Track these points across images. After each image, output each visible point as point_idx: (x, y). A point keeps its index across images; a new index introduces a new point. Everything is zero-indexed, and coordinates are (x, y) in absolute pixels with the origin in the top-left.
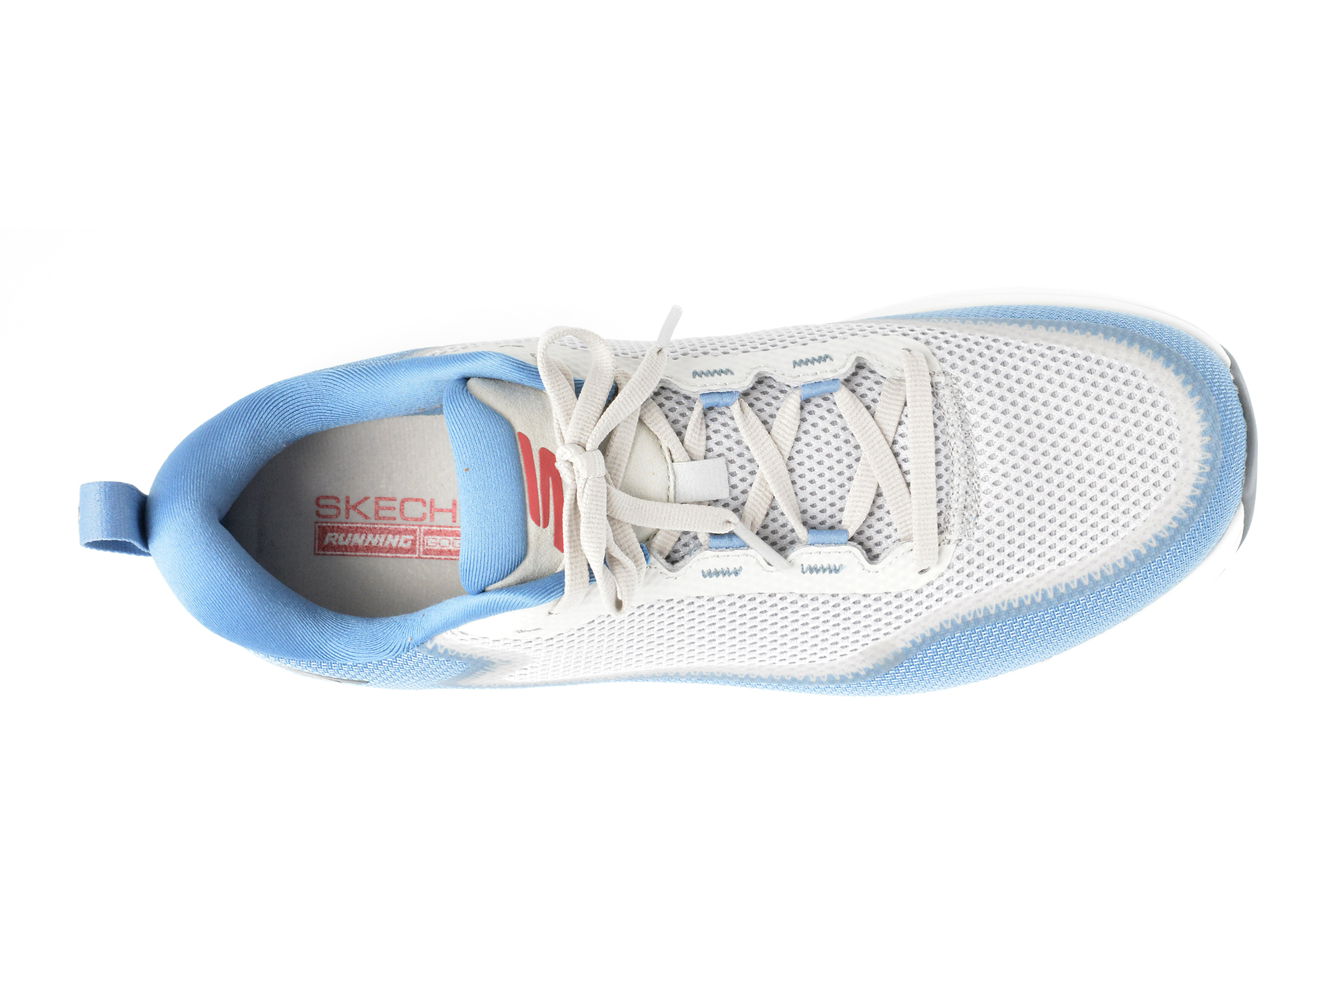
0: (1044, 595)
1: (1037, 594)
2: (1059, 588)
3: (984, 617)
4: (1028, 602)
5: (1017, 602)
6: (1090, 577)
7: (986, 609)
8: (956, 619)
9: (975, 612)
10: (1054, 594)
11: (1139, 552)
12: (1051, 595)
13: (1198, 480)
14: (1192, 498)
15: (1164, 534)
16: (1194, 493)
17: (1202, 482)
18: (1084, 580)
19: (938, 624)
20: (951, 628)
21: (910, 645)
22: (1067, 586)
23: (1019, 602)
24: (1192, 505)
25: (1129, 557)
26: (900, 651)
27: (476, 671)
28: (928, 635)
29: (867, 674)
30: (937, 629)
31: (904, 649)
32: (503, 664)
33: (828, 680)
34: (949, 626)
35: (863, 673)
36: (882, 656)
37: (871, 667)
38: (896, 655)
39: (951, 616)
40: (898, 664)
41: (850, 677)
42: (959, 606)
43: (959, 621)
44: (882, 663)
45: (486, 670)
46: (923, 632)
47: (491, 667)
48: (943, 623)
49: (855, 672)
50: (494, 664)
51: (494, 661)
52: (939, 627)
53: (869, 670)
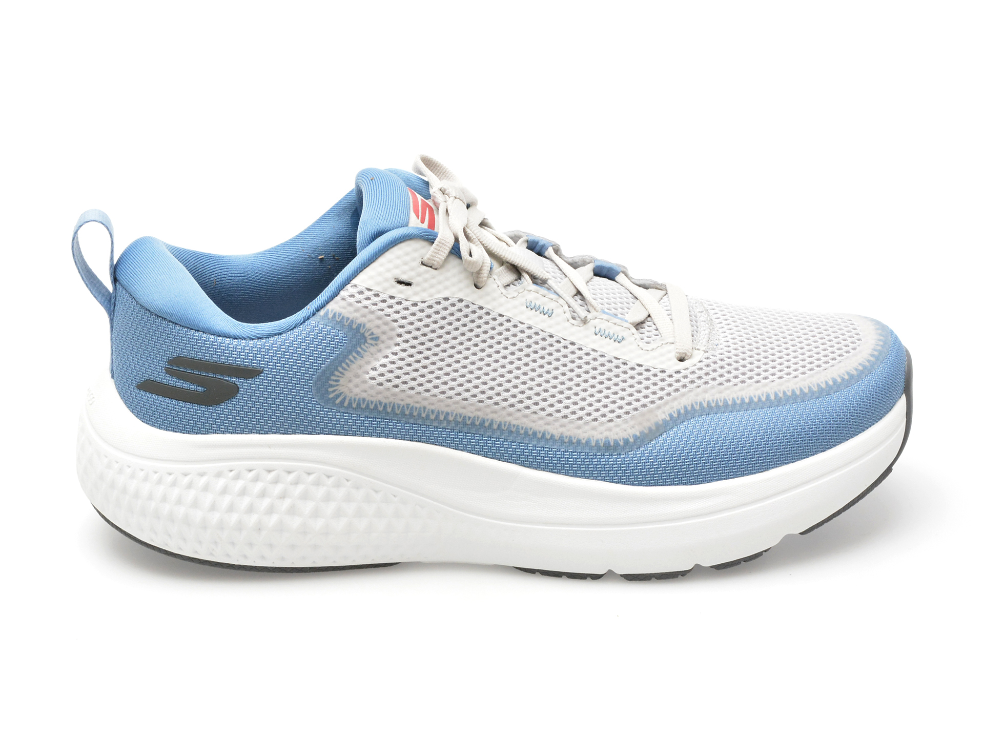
0: (768, 396)
1: (763, 395)
2: (778, 393)
3: (723, 406)
4: (756, 400)
5: (748, 399)
6: (801, 390)
7: (725, 399)
8: (703, 402)
9: (717, 400)
10: (775, 397)
11: (836, 380)
12: (772, 397)
18: (796, 391)
19: (690, 404)
20: (699, 410)
21: (668, 418)
22: (784, 393)
26: (661, 423)
27: (350, 352)
28: (682, 411)
29: (635, 441)
30: (689, 408)
31: (664, 421)
32: (372, 344)
33: (604, 444)
34: (698, 408)
35: (631, 440)
36: (647, 424)
37: (638, 434)
38: (658, 426)
39: (699, 399)
40: (658, 434)
41: (621, 443)
42: (705, 391)
43: (705, 405)
44: (646, 431)
45: (358, 353)
46: (679, 407)
47: (362, 349)
48: (694, 404)
49: (626, 437)
50: (366, 341)
51: (367, 335)
52: (690, 407)
53: (636, 438)
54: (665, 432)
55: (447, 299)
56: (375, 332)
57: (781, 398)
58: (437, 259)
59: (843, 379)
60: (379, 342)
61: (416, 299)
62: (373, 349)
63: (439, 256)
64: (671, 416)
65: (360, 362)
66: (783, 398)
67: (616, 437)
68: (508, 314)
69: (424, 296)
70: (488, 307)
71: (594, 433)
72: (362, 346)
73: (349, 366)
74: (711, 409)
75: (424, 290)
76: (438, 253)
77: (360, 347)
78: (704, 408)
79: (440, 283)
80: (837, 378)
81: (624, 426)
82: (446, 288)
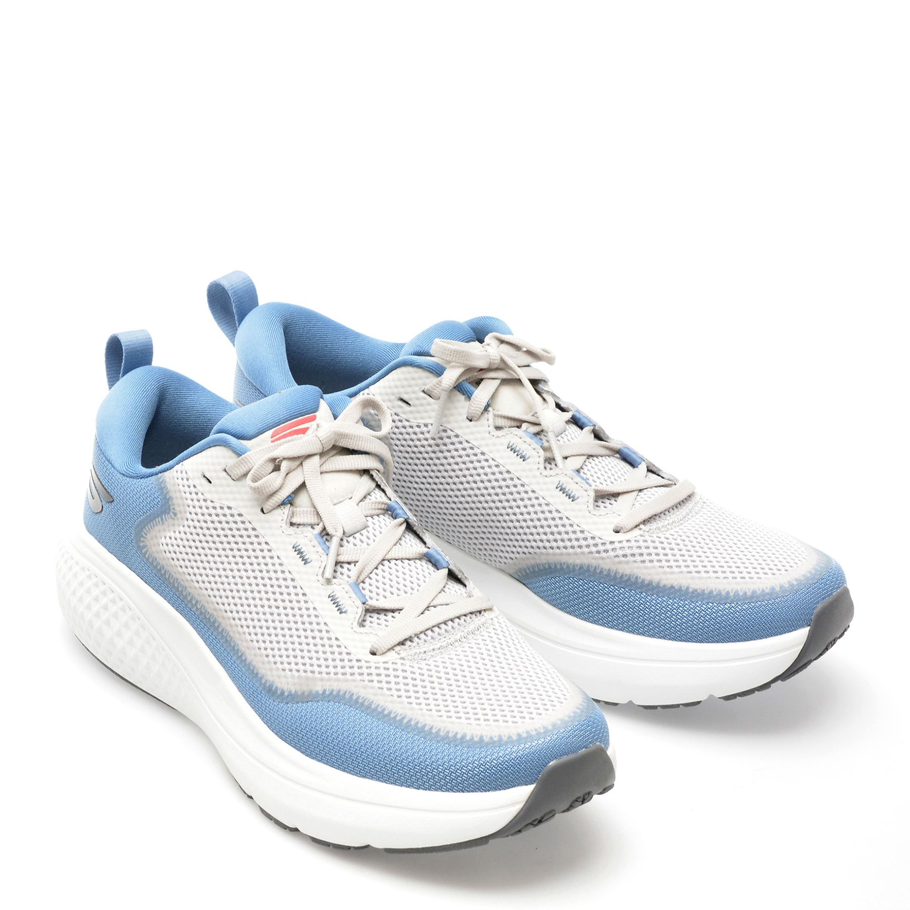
3: (367, 706)
8: (355, 695)
11: (466, 736)
13: (532, 730)
14: (519, 735)
15: (486, 738)
16: (522, 734)
17: (532, 733)
19: (345, 690)
20: (348, 699)
21: (321, 692)
23: (389, 712)
24: (515, 738)
25: (459, 734)
26: (314, 692)
27: (158, 516)
28: (335, 693)
29: (287, 696)
30: (341, 693)
31: (317, 692)
32: (171, 517)
33: (269, 686)
34: (347, 696)
35: (286, 694)
36: (305, 688)
37: (293, 692)
38: (310, 693)
39: (354, 690)
40: (305, 700)
41: (279, 692)
42: (365, 687)
43: (354, 697)
44: (299, 693)
45: (162, 519)
46: (335, 688)
47: (165, 517)
48: (347, 692)
49: (284, 689)
50: (169, 513)
51: (172, 507)
52: (343, 692)
53: (290, 694)
54: (311, 701)
55: (229, 508)
56: (176, 508)
57: (411, 725)
58: (235, 472)
59: (472, 739)
60: (175, 518)
61: (208, 496)
62: (171, 521)
63: (237, 470)
64: (324, 691)
65: (160, 527)
66: (412, 726)
67: (279, 685)
68: (272, 545)
69: (215, 497)
70: (260, 531)
71: (269, 673)
72: (166, 515)
73: (154, 526)
74: (356, 704)
75: (217, 493)
76: (237, 467)
77: (165, 515)
78: (352, 699)
79: (232, 493)
80: (468, 735)
81: (290, 680)
82: (235, 499)
